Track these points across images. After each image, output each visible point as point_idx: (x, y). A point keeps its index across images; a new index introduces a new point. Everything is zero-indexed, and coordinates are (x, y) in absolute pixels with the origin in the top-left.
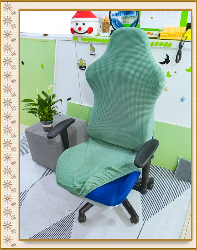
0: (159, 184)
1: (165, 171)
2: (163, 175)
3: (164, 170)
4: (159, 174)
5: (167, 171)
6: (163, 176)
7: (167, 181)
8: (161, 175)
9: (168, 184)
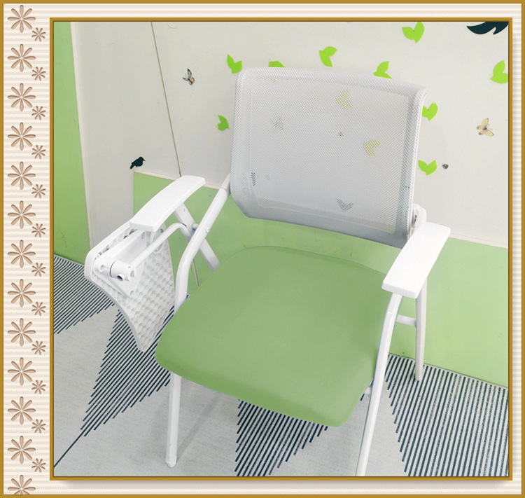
0: (461, 437)
2: (468, 403)
7: (483, 425)
9: (487, 433)
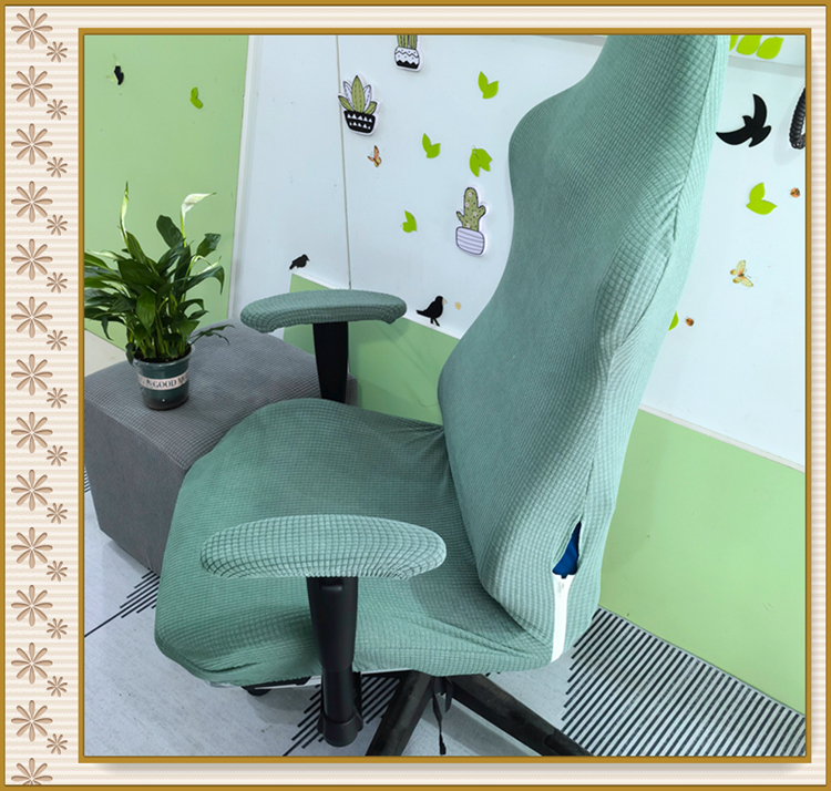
1: (709, 684)
3: (707, 674)
4: (677, 691)
5: (720, 680)
6: (691, 708)
8: (682, 700)
